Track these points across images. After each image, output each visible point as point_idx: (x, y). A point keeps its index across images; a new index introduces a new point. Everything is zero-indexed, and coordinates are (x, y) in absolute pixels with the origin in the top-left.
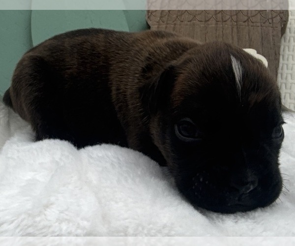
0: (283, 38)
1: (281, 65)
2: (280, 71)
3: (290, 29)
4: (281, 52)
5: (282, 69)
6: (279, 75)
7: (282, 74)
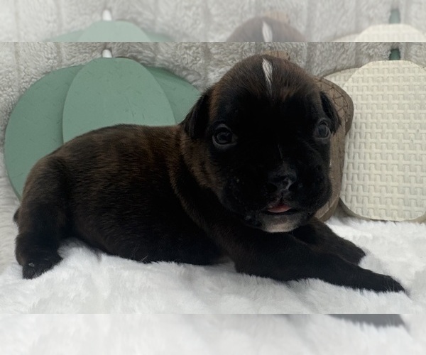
0: (348, 134)
1: (346, 164)
2: (345, 170)
3: (355, 124)
4: (346, 150)
5: (348, 168)
6: (345, 175)
7: (347, 174)
